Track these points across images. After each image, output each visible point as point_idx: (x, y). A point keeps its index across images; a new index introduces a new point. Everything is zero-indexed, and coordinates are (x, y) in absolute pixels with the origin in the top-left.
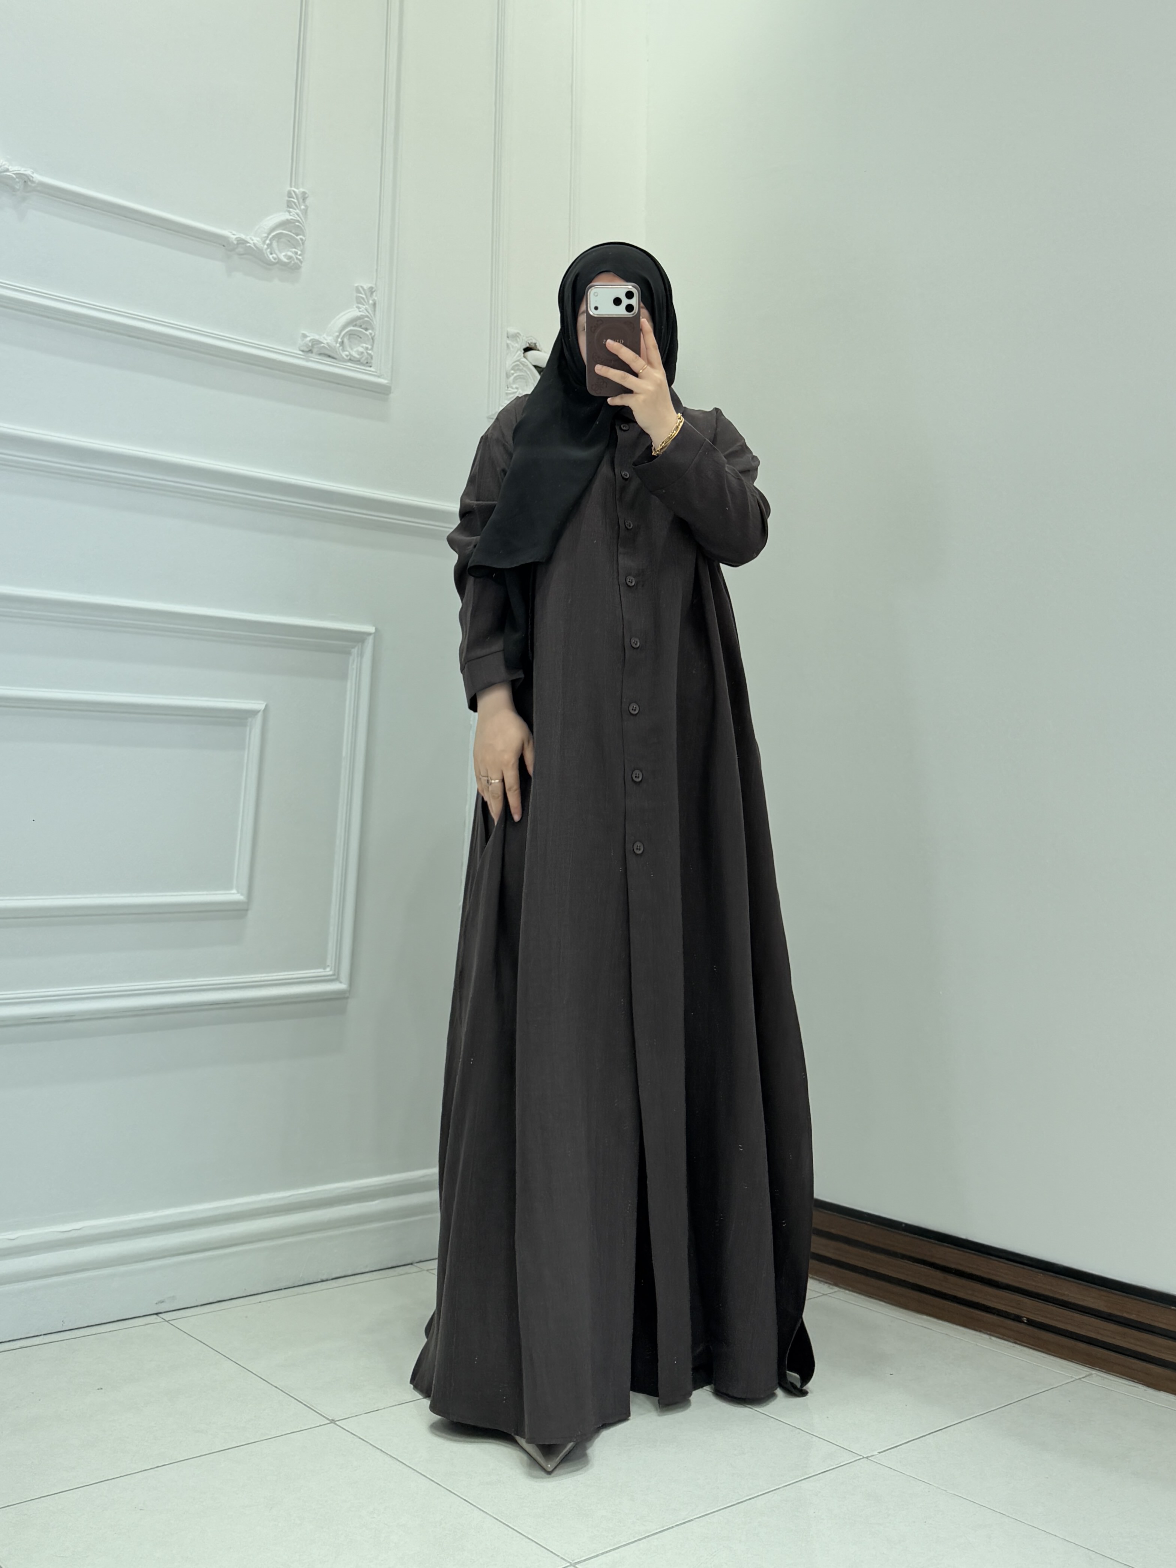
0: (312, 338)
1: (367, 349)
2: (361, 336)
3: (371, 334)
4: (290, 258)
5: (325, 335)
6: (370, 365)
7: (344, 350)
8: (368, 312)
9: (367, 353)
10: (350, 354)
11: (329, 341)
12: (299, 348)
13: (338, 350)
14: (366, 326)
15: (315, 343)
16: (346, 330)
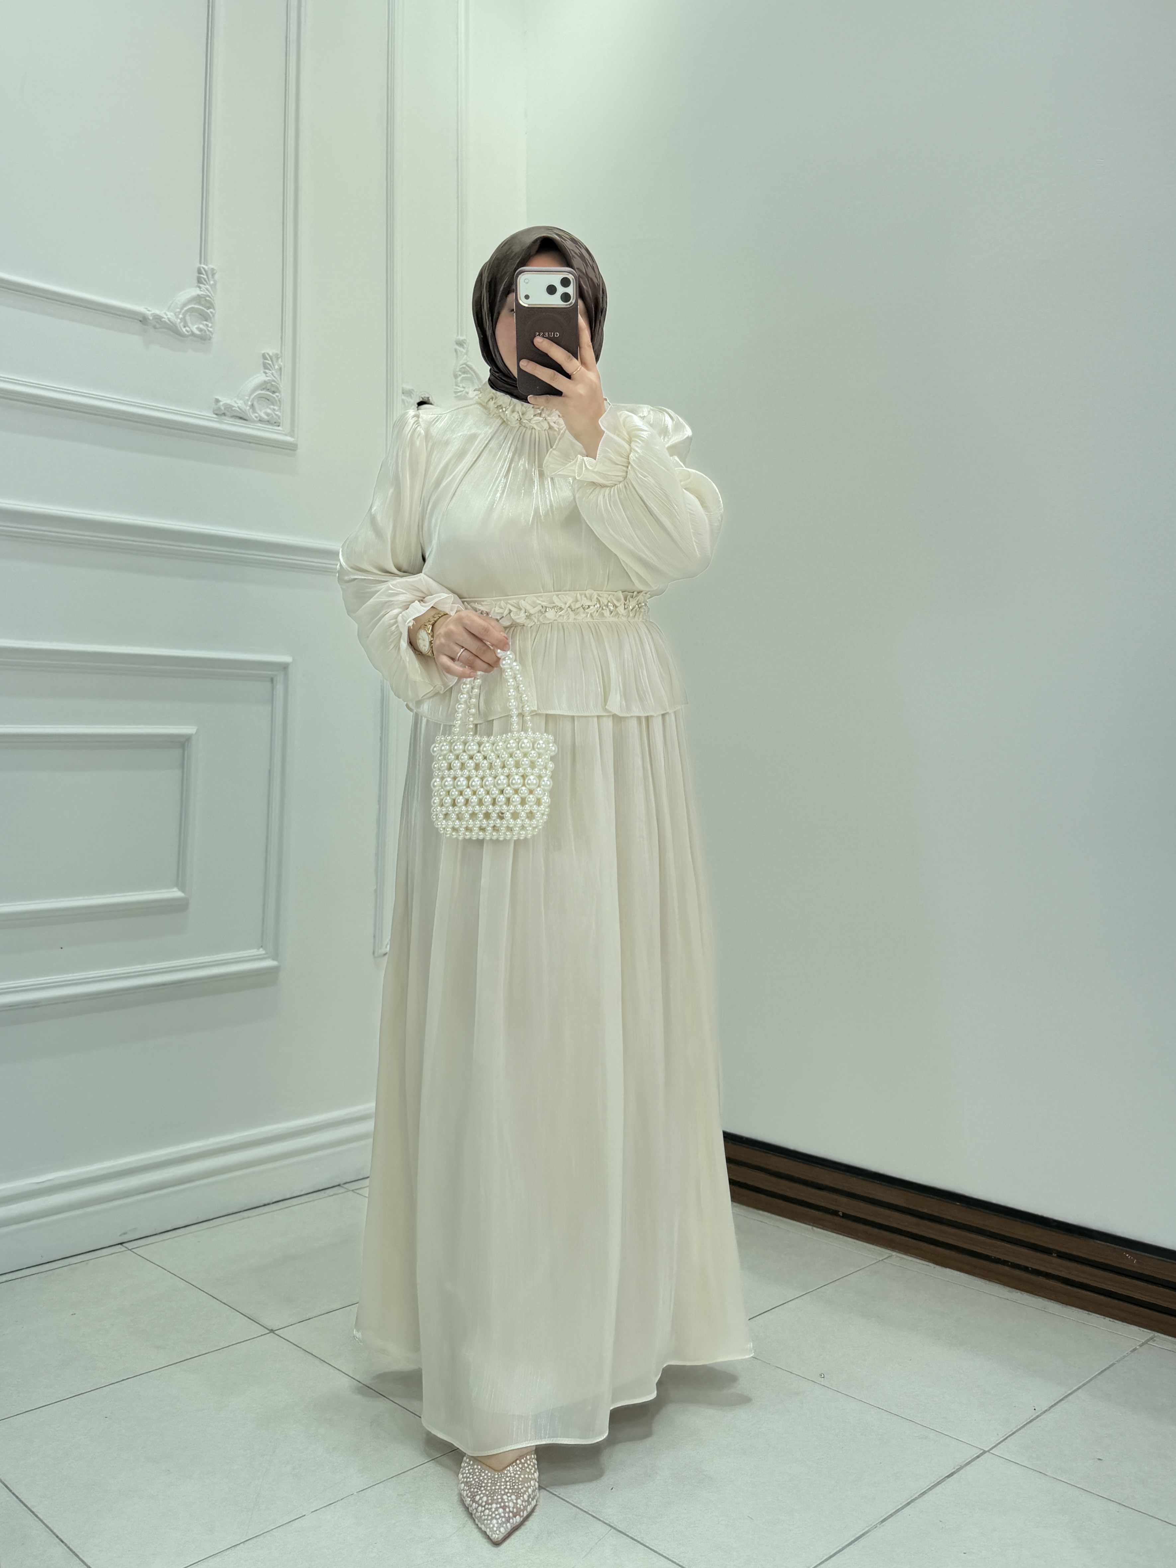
0: (224, 402)
1: (274, 409)
2: (270, 399)
3: (277, 396)
4: (200, 330)
5: (236, 399)
6: (278, 424)
7: (254, 412)
8: (275, 377)
9: (276, 415)
10: (260, 417)
11: (239, 405)
12: (213, 411)
13: (248, 413)
14: (273, 389)
15: (229, 407)
16: (255, 394)
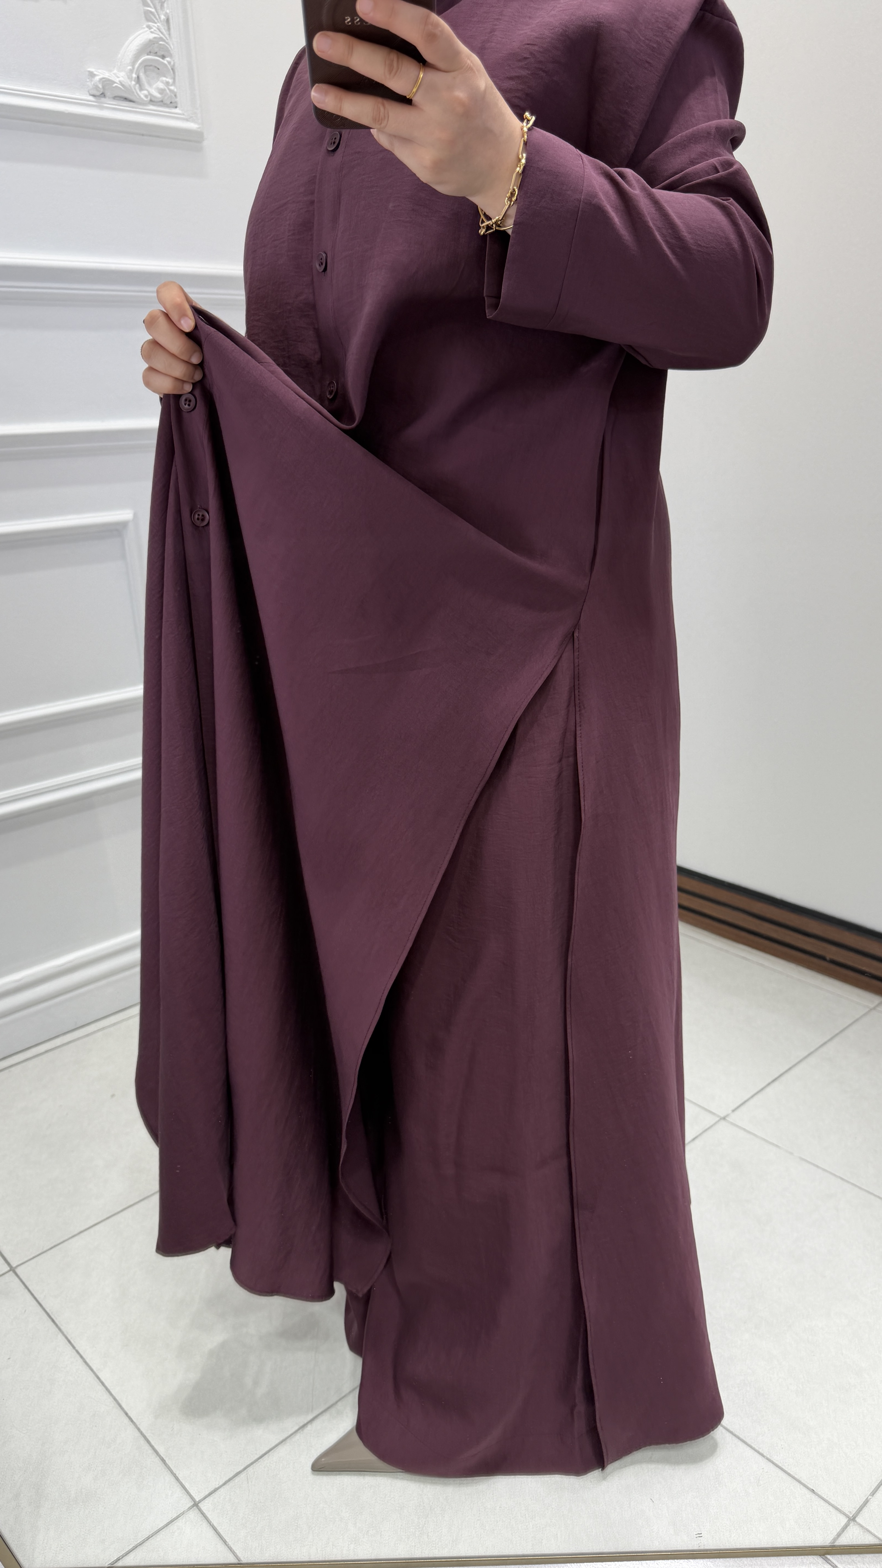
0: (102, 76)
1: (167, 84)
2: (159, 68)
3: (169, 63)
5: (115, 71)
6: (175, 105)
7: (141, 89)
8: (162, 33)
9: (170, 90)
10: (150, 94)
11: (121, 79)
12: (88, 92)
13: (134, 91)
14: (162, 53)
15: (107, 82)
16: (140, 61)
